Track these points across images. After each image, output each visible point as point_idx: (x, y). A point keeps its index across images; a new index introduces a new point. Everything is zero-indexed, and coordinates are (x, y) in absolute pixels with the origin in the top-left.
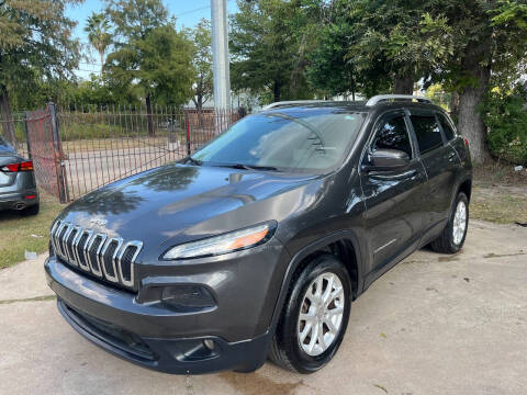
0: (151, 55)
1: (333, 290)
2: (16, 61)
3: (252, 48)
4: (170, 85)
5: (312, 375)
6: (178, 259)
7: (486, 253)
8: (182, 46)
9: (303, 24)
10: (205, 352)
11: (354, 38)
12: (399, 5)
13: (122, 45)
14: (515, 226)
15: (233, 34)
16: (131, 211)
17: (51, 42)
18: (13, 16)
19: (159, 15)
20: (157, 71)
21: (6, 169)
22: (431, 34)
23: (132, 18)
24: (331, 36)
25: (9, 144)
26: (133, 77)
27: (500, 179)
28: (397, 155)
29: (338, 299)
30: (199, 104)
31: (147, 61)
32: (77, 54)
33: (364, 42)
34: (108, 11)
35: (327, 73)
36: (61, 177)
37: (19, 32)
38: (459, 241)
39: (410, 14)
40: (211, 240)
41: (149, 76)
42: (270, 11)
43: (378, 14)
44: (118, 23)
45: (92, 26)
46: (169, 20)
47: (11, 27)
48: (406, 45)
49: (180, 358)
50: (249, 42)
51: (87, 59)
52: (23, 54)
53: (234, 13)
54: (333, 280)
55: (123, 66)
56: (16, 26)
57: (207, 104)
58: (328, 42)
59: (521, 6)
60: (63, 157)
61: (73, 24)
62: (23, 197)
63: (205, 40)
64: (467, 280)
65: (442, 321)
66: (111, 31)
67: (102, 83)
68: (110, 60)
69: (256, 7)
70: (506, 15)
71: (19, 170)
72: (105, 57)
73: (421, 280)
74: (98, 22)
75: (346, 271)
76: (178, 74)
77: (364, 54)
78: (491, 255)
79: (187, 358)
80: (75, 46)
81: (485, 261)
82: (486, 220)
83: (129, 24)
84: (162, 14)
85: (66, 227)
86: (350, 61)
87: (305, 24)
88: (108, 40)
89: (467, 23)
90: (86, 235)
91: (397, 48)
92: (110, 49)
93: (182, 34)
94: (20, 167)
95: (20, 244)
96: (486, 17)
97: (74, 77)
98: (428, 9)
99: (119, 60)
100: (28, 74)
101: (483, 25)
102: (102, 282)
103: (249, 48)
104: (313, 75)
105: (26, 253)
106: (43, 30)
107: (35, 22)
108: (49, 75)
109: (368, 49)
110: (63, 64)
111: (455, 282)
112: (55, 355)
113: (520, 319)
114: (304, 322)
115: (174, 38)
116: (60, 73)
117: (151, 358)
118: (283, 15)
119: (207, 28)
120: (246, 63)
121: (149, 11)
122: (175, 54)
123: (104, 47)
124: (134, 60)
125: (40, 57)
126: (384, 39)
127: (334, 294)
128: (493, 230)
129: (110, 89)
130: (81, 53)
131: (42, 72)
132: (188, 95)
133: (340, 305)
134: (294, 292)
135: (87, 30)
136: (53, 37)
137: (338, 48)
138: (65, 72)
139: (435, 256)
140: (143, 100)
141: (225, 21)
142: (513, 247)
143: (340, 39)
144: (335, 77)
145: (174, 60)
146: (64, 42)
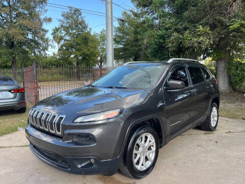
0: (79, 45)
1: (150, 141)
2: (21, 46)
3: (125, 42)
4: (87, 58)
5: (140, 180)
6: (80, 122)
7: (227, 131)
8: (94, 40)
9: (146, 30)
10: (91, 164)
11: (168, 37)
12: (188, 22)
13: (68, 40)
14: (242, 120)
15: (116, 35)
16: (65, 105)
17: (36, 39)
18: (21, 27)
19: (84, 28)
20: (82, 51)
21: (12, 91)
22: (202, 35)
23: (72, 29)
24: (158, 36)
25: (15, 81)
26: (71, 54)
27: (237, 100)
28: (179, 83)
29: (152, 146)
30: (101, 66)
31: (78, 47)
32: (47, 44)
33: (172, 38)
34: (62, 26)
35: (157, 51)
36: (37, 96)
37: (23, 34)
38: (214, 126)
39: (193, 26)
40: (94, 115)
41: (78, 53)
42: (132, 25)
43: (179, 26)
44: (66, 31)
45: (55, 33)
46: (88, 30)
47: (20, 32)
48: (191, 39)
49: (79, 166)
50: (123, 39)
51: (52, 46)
52: (24, 44)
53: (117, 26)
54: (150, 137)
55: (67, 49)
56: (21, 32)
57: (104, 66)
58: (157, 38)
59: (242, 22)
60: (38, 87)
61: (46, 31)
62: (19, 104)
63: (104, 38)
64: (217, 142)
65: (203, 159)
66: (63, 35)
67: (58, 57)
68: (62, 46)
69: (127, 24)
70: (236, 25)
71: (18, 92)
72: (60, 45)
73: (195, 142)
74: (58, 31)
75: (156, 133)
76: (91, 53)
77: (173, 43)
78: (229, 132)
79: (82, 167)
80: (47, 41)
81: (226, 134)
82: (229, 117)
83: (71, 31)
84: (85, 27)
85: (35, 111)
86: (166, 47)
87: (147, 31)
88: (61, 38)
89: (218, 29)
90: (43, 114)
91: (187, 41)
92: (62, 42)
93: (94, 36)
94: (19, 91)
95: (16, 124)
96: (227, 27)
97: (46, 54)
98: (201, 24)
99: (65, 47)
100: (26, 53)
101: (226, 30)
102: (48, 133)
103: (123, 42)
104: (150, 53)
105: (19, 128)
106: (33, 33)
107: (30, 30)
108: (35, 53)
109: (174, 41)
110: (41, 48)
111: (211, 143)
112: (27, 169)
113: (239, 159)
114: (136, 154)
115: (90, 37)
116: (40, 52)
117: (67, 167)
118: (138, 27)
119: (105, 33)
120: (122, 48)
121: (80, 26)
122: (90, 44)
123: (59, 41)
124: (72, 47)
125: (31, 45)
126: (181, 37)
127: (151, 143)
128: (232, 122)
129: (61, 59)
130: (49, 43)
131: (32, 52)
132: (95, 62)
133: (154, 149)
134: (131, 140)
135: (52, 34)
136: (37, 37)
137: (161, 41)
138: (42, 52)
139: (203, 132)
140: (75, 64)
141: (112, 30)
142: (240, 129)
143: (162, 37)
144: (160, 54)
145: (90, 46)
146: (42, 39)
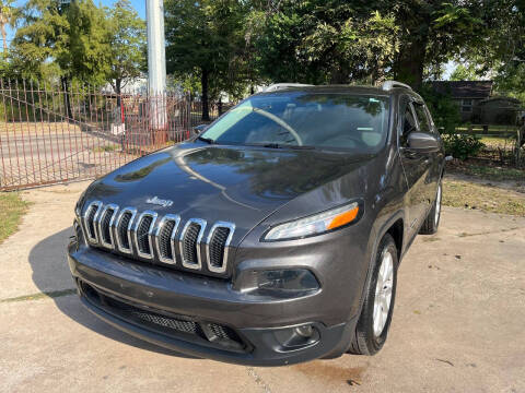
6: (280, 240)
13: (35, 19)
22: (380, 32)
24: (281, 25)
26: (48, 55)
30: (117, 89)
33: (316, 34)
39: (359, 11)
43: (328, 8)
48: (357, 40)
49: (278, 348)
55: (35, 42)
57: (126, 89)
58: (277, 31)
59: (463, 10)
64: (459, 257)
68: (20, 35)
70: (450, 17)
77: (317, 45)
78: (464, 235)
79: (286, 349)
91: (348, 42)
98: (377, 8)
99: (29, 36)
109: (320, 41)
122: (95, 33)
126: (334, 32)
137: (289, 38)
145: (95, 39)
